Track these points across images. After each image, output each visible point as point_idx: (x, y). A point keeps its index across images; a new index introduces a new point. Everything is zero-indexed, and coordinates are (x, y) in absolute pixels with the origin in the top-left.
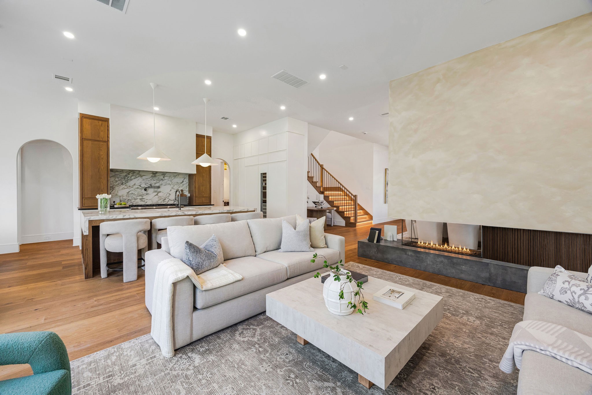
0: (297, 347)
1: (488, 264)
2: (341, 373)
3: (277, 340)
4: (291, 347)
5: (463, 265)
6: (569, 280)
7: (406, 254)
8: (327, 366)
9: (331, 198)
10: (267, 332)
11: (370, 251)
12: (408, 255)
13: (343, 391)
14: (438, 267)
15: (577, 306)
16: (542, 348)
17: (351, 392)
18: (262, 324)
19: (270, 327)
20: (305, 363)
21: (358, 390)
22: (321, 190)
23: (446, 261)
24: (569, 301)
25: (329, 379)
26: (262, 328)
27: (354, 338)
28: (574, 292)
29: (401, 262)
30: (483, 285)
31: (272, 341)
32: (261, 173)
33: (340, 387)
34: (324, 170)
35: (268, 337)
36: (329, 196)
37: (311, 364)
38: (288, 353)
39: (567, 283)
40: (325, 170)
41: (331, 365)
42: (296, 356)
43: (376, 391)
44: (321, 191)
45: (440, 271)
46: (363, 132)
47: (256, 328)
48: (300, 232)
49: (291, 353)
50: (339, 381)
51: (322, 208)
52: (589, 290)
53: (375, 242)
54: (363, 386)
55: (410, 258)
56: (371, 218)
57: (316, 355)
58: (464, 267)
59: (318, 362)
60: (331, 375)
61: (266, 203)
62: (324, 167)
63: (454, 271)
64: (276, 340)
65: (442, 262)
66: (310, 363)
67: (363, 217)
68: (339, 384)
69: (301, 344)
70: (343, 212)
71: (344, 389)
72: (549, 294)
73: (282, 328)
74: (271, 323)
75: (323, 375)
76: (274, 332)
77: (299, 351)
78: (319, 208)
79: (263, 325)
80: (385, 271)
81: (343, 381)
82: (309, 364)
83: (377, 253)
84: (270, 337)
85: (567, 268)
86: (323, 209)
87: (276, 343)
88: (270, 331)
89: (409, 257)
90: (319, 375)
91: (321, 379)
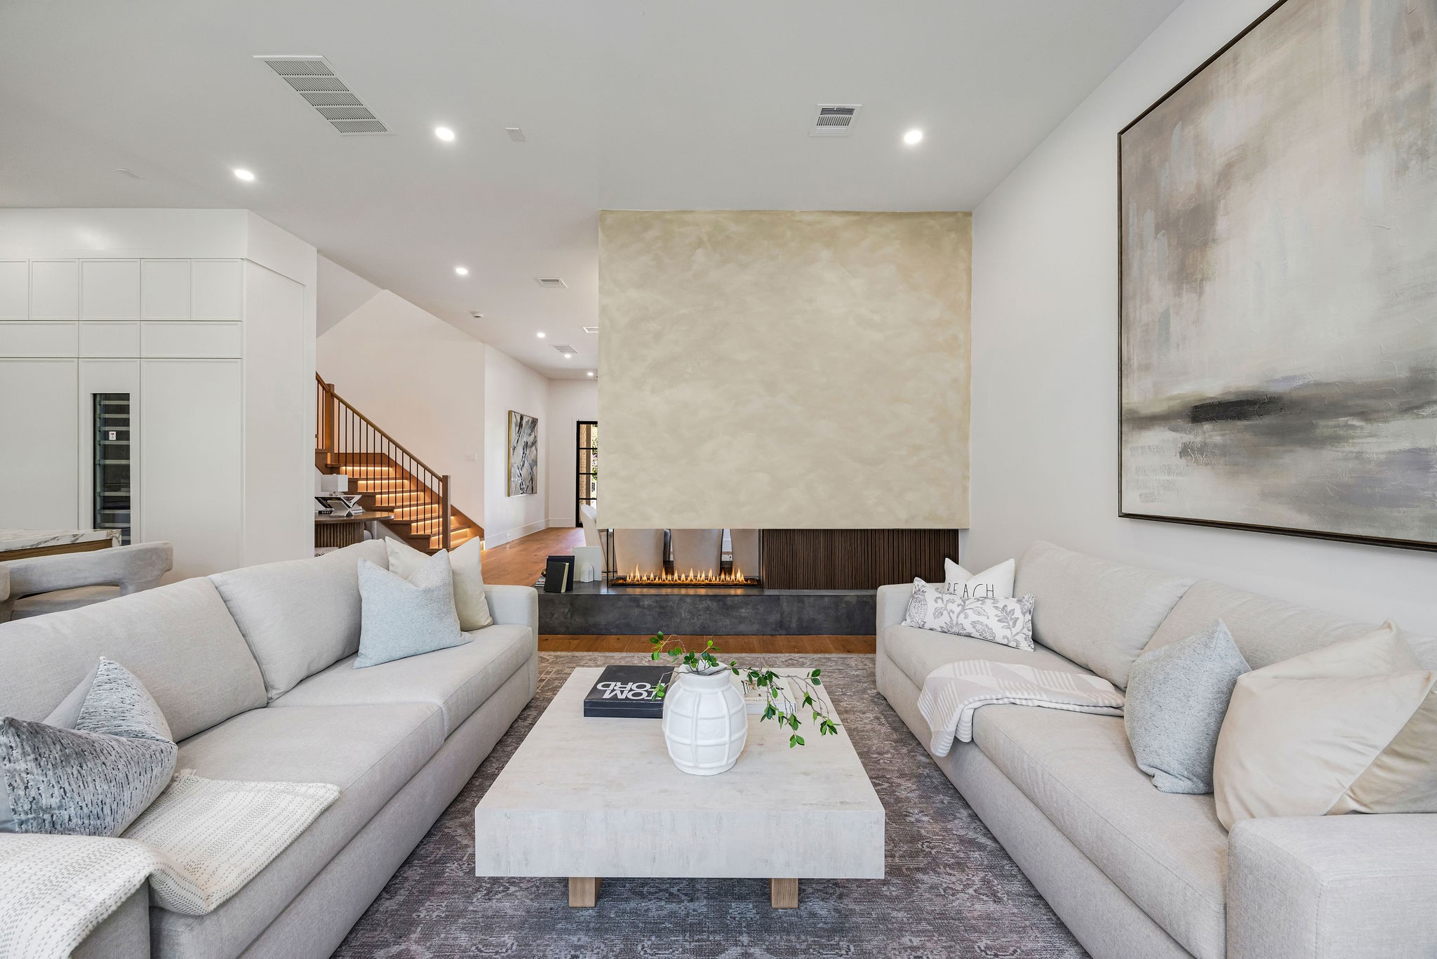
0: (583, 922)
1: (778, 597)
2: (727, 913)
3: (508, 939)
4: (566, 931)
5: (742, 608)
6: (940, 595)
7: (638, 606)
8: (690, 920)
9: (363, 484)
10: (455, 939)
11: (553, 615)
12: (643, 607)
13: (764, 947)
14: (701, 621)
15: (955, 629)
16: (999, 697)
17: (778, 938)
18: (410, 924)
19: (452, 916)
20: (640, 948)
21: (785, 925)
22: (329, 462)
23: (714, 605)
24: (944, 626)
25: (720, 944)
26: (426, 937)
27: (804, 804)
28: (951, 611)
29: (628, 625)
30: (772, 636)
31: (497, 953)
32: (95, 395)
33: (753, 944)
34: (336, 401)
35: (474, 948)
36: (358, 479)
37: (653, 938)
38: (573, 953)
39: (939, 601)
40: (340, 400)
41: (694, 910)
42: (602, 946)
43: (811, 904)
44: (326, 465)
45: (704, 628)
46: (473, 313)
47: (403, 947)
48: (432, 591)
49: (582, 947)
50: (741, 933)
51: (349, 515)
52: (966, 604)
53: (563, 590)
54: (784, 909)
55: (648, 613)
56: (480, 533)
57: (646, 911)
58: (743, 610)
59: (664, 923)
60: (714, 932)
61: (128, 508)
62: (337, 392)
63: (727, 622)
64: (510, 942)
65: (708, 608)
66: (649, 940)
67: (460, 533)
68: (745, 939)
69: (587, 909)
70: (408, 524)
71: (764, 941)
72: (920, 621)
73: (489, 899)
74: (444, 905)
75: (701, 943)
76: (477, 923)
77: (596, 930)
78: (340, 517)
79: (418, 925)
80: (607, 654)
81: (745, 927)
82: (649, 943)
83: (571, 617)
84: (480, 946)
85: (928, 581)
86: (353, 518)
87: (514, 948)
88: (463, 929)
89: (645, 611)
90: (693, 951)
91: (705, 956)
